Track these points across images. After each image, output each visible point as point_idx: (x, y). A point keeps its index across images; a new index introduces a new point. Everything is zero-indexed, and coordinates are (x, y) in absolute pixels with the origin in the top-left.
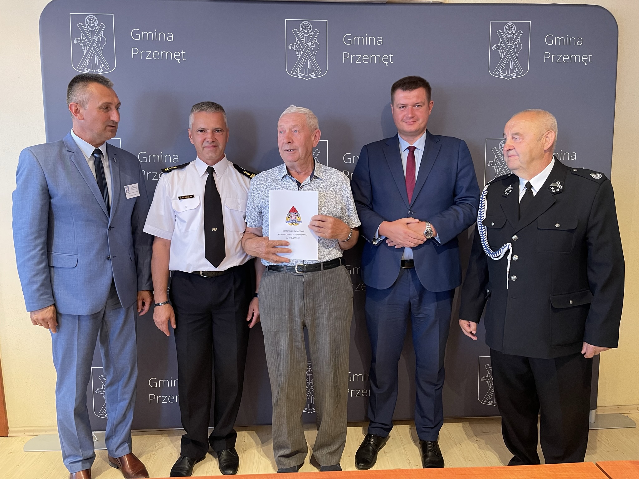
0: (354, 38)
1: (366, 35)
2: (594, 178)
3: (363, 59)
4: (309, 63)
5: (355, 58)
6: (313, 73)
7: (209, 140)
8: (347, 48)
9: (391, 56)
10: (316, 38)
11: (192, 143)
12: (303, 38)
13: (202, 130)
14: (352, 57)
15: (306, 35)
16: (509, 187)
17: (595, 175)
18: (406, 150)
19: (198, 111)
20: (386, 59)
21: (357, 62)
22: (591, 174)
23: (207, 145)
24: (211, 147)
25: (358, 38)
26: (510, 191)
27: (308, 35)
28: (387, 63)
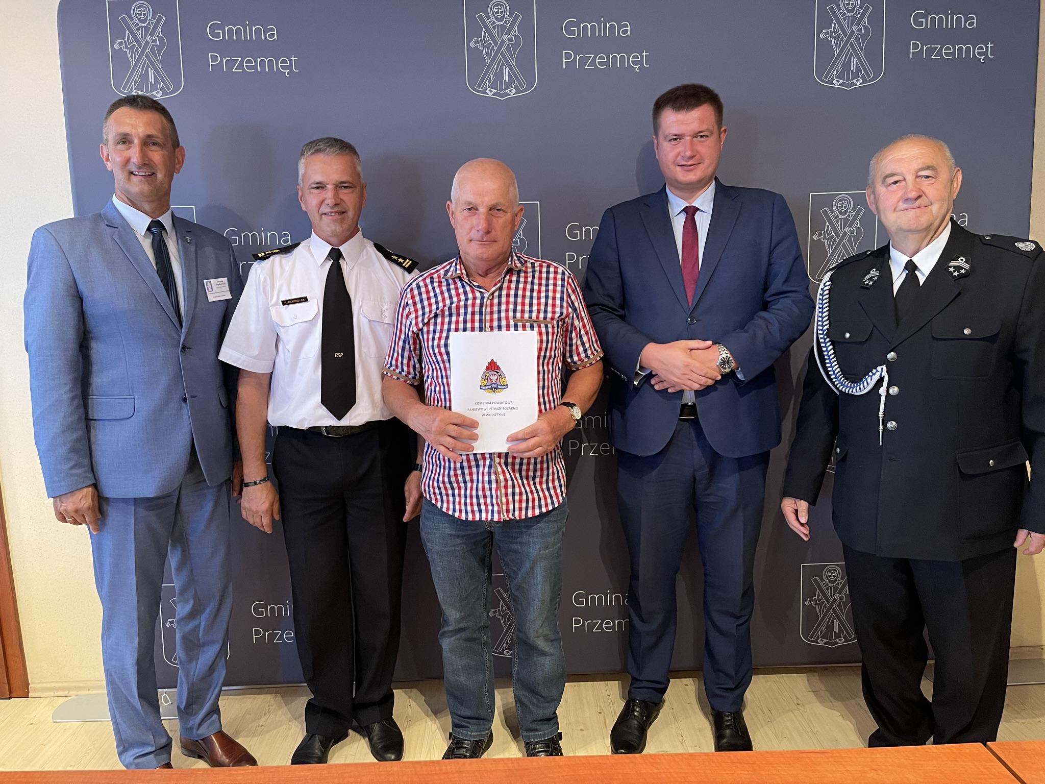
0: (582, 26)
1: (602, 19)
2: (1023, 249)
3: (597, 61)
4: (506, 71)
5: (583, 61)
6: (513, 89)
7: (329, 201)
8: (569, 44)
9: (644, 54)
10: (516, 28)
11: (304, 209)
12: (494, 28)
13: (320, 186)
14: (578, 58)
15: (499, 23)
16: (871, 272)
17: (1024, 245)
18: (682, 213)
19: (309, 153)
20: (637, 60)
21: (586, 67)
22: (1016, 244)
23: (327, 210)
24: (335, 213)
25: (588, 24)
26: (876, 278)
27: (504, 23)
28: (638, 66)
